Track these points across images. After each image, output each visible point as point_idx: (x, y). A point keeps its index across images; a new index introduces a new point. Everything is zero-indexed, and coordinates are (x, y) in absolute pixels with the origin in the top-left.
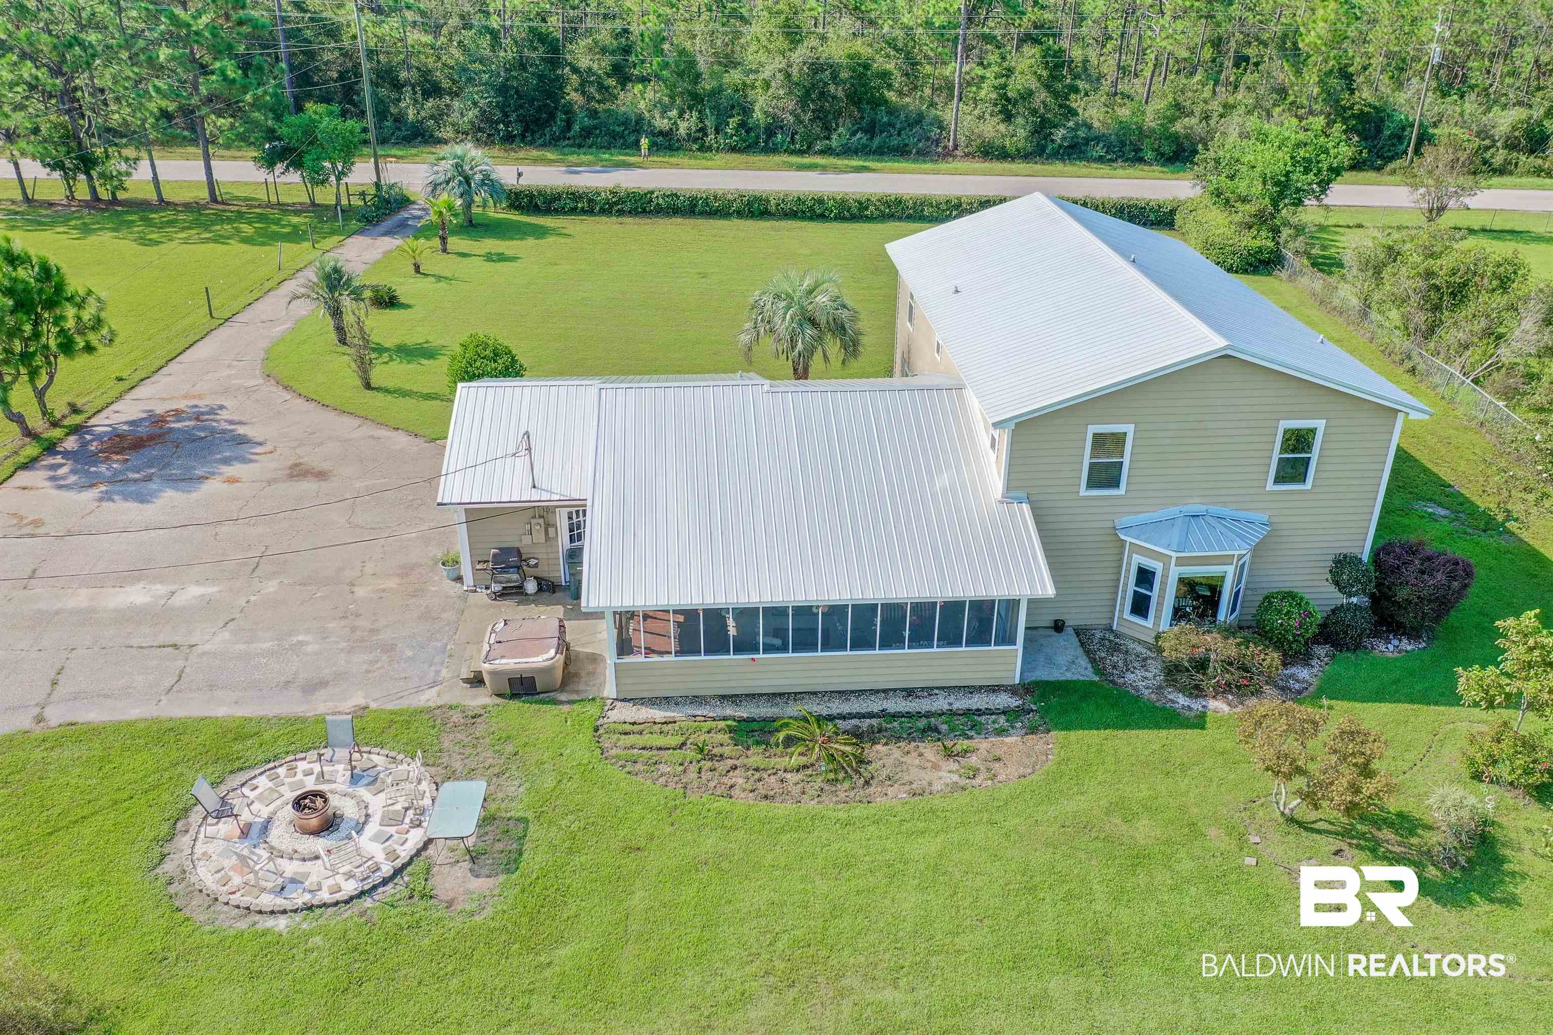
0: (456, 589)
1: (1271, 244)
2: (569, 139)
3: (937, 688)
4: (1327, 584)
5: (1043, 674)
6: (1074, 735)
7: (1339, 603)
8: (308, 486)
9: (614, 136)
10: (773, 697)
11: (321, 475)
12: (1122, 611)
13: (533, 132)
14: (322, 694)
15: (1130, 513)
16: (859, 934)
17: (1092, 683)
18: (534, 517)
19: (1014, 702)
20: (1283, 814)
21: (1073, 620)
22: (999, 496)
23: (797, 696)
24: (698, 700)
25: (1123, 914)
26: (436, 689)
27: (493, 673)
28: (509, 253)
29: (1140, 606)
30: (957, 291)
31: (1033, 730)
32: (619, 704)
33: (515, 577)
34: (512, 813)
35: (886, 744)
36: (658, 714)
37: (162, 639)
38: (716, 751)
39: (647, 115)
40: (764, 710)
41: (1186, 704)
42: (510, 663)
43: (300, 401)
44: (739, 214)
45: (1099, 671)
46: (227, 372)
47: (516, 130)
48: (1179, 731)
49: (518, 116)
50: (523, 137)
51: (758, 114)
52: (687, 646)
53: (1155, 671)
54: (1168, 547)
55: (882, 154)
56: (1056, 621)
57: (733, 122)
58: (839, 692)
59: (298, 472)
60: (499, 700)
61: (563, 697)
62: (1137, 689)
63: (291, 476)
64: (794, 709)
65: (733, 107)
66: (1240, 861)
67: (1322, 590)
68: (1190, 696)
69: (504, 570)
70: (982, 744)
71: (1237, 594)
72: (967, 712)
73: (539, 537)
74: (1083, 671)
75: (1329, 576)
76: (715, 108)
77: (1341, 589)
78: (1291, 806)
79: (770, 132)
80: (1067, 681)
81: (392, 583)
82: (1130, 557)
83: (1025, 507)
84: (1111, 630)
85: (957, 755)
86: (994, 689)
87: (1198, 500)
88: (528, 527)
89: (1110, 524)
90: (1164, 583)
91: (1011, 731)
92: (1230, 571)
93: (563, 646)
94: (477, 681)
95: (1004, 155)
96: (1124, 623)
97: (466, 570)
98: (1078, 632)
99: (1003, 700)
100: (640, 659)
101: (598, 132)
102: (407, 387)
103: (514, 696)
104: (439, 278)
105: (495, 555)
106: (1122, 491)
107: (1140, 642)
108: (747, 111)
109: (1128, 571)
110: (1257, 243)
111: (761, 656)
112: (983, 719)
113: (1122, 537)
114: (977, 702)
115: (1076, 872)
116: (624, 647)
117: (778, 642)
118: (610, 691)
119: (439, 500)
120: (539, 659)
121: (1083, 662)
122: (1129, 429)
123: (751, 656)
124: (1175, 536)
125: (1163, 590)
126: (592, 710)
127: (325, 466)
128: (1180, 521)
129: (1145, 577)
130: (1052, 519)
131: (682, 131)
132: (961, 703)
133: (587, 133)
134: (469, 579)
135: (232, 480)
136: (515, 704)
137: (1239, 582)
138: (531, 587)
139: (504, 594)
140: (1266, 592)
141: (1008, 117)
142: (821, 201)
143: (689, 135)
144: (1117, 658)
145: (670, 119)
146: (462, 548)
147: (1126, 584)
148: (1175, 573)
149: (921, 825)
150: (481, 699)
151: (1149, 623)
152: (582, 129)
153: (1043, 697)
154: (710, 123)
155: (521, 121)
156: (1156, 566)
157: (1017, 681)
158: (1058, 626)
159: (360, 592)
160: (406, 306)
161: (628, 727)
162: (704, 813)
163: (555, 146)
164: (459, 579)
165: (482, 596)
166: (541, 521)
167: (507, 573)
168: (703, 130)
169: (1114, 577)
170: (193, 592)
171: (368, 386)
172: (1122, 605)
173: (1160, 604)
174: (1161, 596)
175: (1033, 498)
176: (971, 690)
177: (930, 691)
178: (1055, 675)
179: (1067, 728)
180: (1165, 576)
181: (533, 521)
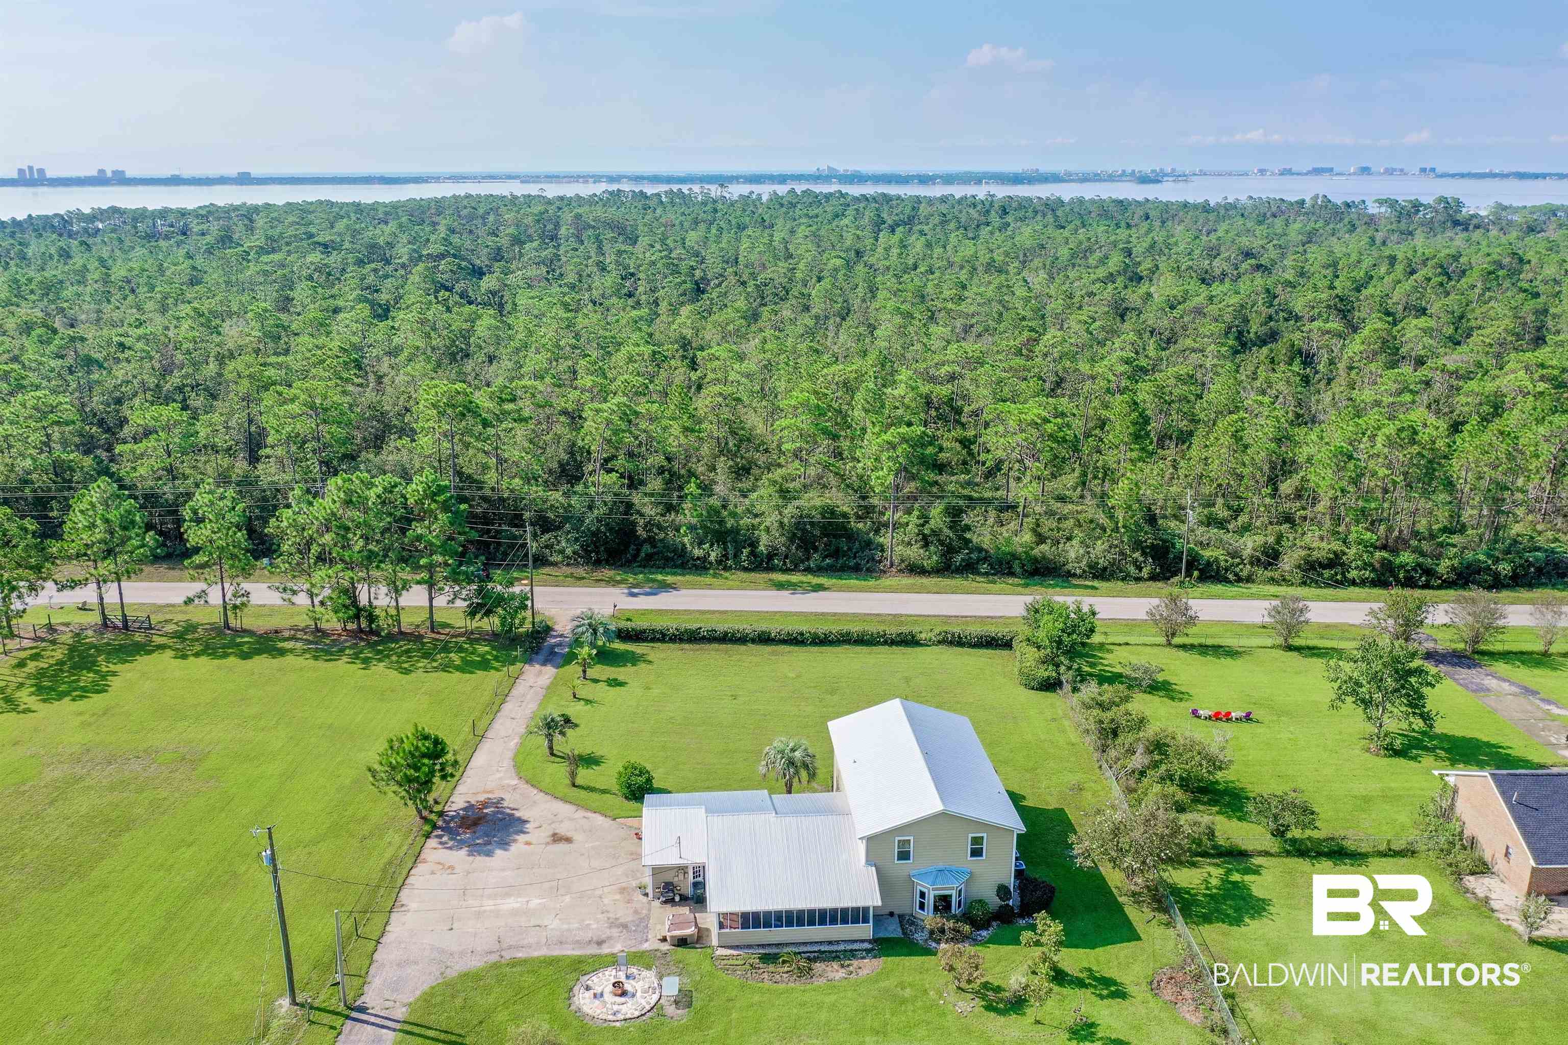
0: (644, 899)
1: (1054, 674)
3: (841, 941)
4: (995, 897)
5: (881, 935)
6: (889, 959)
7: (1001, 904)
8: (562, 847)
9: (667, 559)
10: (778, 945)
11: (568, 840)
12: (915, 909)
14: (605, 946)
15: (914, 870)
17: (902, 938)
18: (680, 870)
19: (870, 946)
21: (897, 912)
22: (863, 864)
23: (787, 945)
24: (749, 947)
26: (647, 943)
27: (672, 937)
28: (621, 678)
29: (922, 906)
31: (875, 957)
32: (719, 949)
33: (671, 895)
34: (689, 988)
35: (820, 963)
36: (735, 952)
37: (532, 924)
38: (757, 967)
40: (774, 950)
41: (935, 946)
42: (678, 933)
43: (542, 794)
44: (753, 641)
45: (904, 933)
46: (498, 775)
47: (603, 556)
48: (929, 957)
51: (762, 548)
52: (745, 925)
53: (926, 934)
54: (929, 883)
55: (844, 571)
56: (886, 914)
57: (746, 552)
58: (803, 943)
59: (557, 838)
60: (672, 947)
61: (698, 946)
62: (917, 940)
63: (555, 841)
64: (786, 950)
65: (745, 541)
67: (993, 899)
68: (936, 943)
70: (855, 963)
71: (958, 902)
72: (851, 951)
73: (681, 877)
74: (899, 934)
75: (995, 894)
76: (735, 541)
77: (1000, 899)
79: (770, 557)
80: (891, 938)
81: (618, 897)
82: (917, 888)
83: (873, 868)
84: (910, 916)
85: (845, 967)
86: (863, 941)
87: (941, 863)
88: (677, 874)
89: (908, 875)
90: (929, 898)
91: (867, 958)
92: (954, 893)
93: (696, 925)
94: (664, 940)
95: (922, 571)
96: (916, 913)
97: (650, 890)
98: (899, 916)
99: (866, 945)
100: (728, 930)
102: (592, 785)
103: (678, 946)
104: (588, 702)
105: (664, 887)
106: (911, 861)
107: (921, 921)
108: (754, 544)
109: (916, 893)
110: (1046, 674)
111: (773, 929)
112: (857, 953)
113: (913, 880)
114: (856, 946)
116: (721, 926)
117: (779, 923)
118: (715, 942)
119: (640, 864)
120: (688, 931)
121: (899, 930)
122: (911, 839)
123: (769, 929)
124: (932, 878)
125: (929, 900)
126: (709, 951)
127: (569, 834)
128: (934, 872)
129: (922, 895)
130: (883, 874)
131: (712, 558)
132: (849, 947)
133: (649, 557)
134: (651, 895)
135: (528, 843)
136: (679, 949)
137: (959, 897)
138: (677, 899)
139: (666, 902)
140: (971, 901)
141: (926, 545)
142: (802, 634)
143: (717, 560)
144: (913, 928)
146: (648, 880)
147: (916, 898)
148: (932, 894)
149: (830, 993)
150: (665, 947)
151: (925, 914)
153: (880, 944)
154: (731, 551)
156: (926, 891)
157: (871, 938)
158: (891, 914)
159: (606, 901)
160: (576, 726)
161: (723, 958)
162: (753, 990)
164: (646, 895)
165: (657, 903)
166: (683, 871)
167: (668, 893)
168: (725, 556)
169: (911, 895)
170: (535, 902)
171: (574, 785)
172: (915, 906)
173: (929, 906)
174: (929, 903)
175: (876, 865)
176: (852, 942)
177: (838, 942)
178: (888, 935)
179: (888, 955)
180: (929, 895)
181: (679, 872)
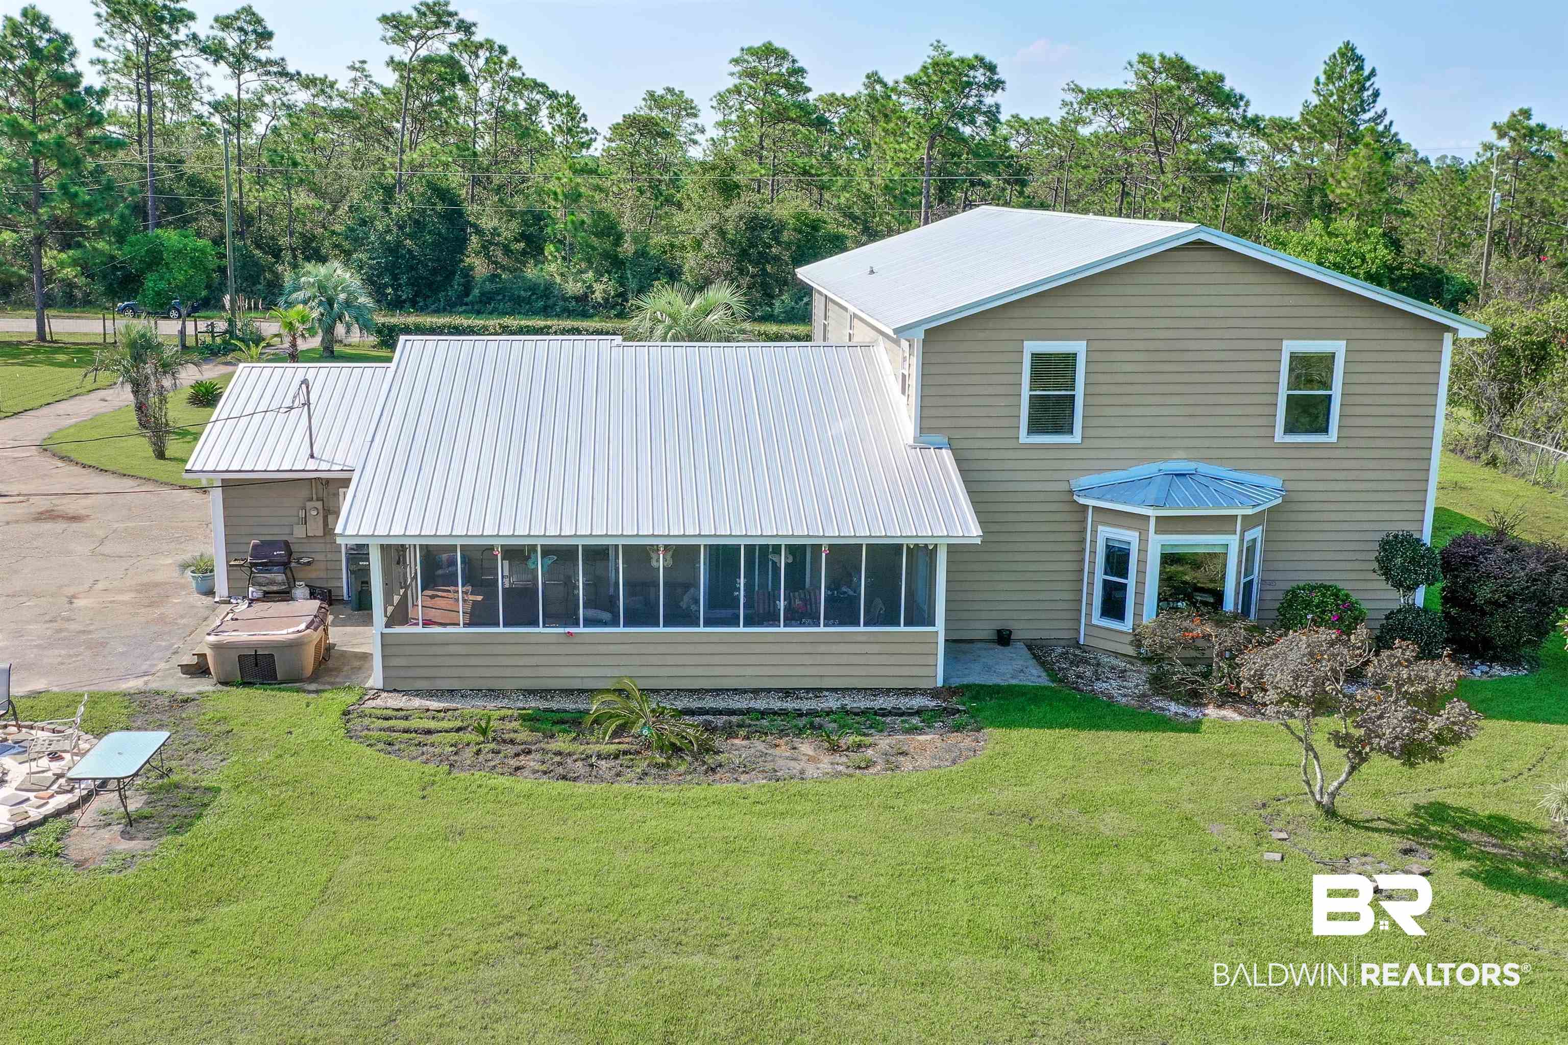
0: (205, 602)
2: (467, 304)
3: (827, 690)
4: (1375, 576)
5: (978, 679)
6: (1015, 734)
7: (1395, 606)
11: (75, 518)
12: (1089, 615)
13: (426, 297)
15: (1088, 471)
16: (669, 901)
17: (1046, 688)
18: (311, 499)
19: (934, 704)
20: (1319, 804)
21: (1023, 631)
22: (911, 441)
25: (1074, 901)
26: (146, 678)
27: (218, 647)
29: (1114, 602)
30: (872, 272)
31: (958, 729)
32: (384, 695)
33: (280, 577)
34: (203, 784)
35: (747, 738)
36: (434, 704)
38: (506, 736)
39: (558, 279)
40: (584, 706)
41: (1181, 711)
42: (242, 636)
45: (1057, 679)
48: (1172, 734)
49: (409, 279)
50: (414, 304)
53: (1136, 681)
54: (1142, 503)
56: (999, 632)
58: (691, 691)
59: (48, 516)
60: (220, 687)
61: (313, 687)
62: (1111, 697)
63: (37, 519)
65: (658, 270)
66: (1257, 856)
67: (1369, 586)
68: (1187, 703)
69: (266, 567)
70: (884, 742)
71: (1249, 585)
72: (867, 712)
73: (315, 527)
74: (1035, 677)
75: (1376, 565)
76: (638, 271)
77: (1398, 585)
78: (1331, 788)
80: (1009, 686)
82: (1094, 532)
83: (946, 454)
84: (1077, 645)
85: (848, 749)
86: (907, 692)
87: (1181, 454)
88: (302, 514)
89: (1064, 487)
90: (1142, 562)
91: (927, 730)
92: (1233, 543)
93: (320, 624)
94: (201, 671)
96: (1096, 632)
97: (220, 576)
98: (1030, 645)
100: (416, 628)
101: (500, 297)
103: (245, 682)
105: (255, 547)
106: (1076, 438)
107: (1116, 654)
108: (674, 274)
109: (1093, 552)
111: (581, 629)
112: (888, 719)
113: (1082, 501)
114: (882, 703)
115: (1006, 856)
117: (606, 616)
118: (375, 683)
119: (188, 467)
120: (285, 632)
121: (1036, 670)
122: (1079, 347)
123: (567, 630)
124: (1152, 492)
125: (1141, 572)
127: (84, 512)
128: (1159, 479)
129: (1116, 557)
130: (986, 476)
131: (598, 296)
132: (860, 704)
133: (488, 298)
134: (222, 588)
136: (243, 691)
137: (1249, 571)
138: (300, 593)
140: (1288, 586)
143: (606, 300)
144: (1084, 669)
145: (584, 282)
147: (1092, 573)
148: (1156, 544)
149: (781, 808)
150: (201, 686)
151: (1127, 626)
152: (482, 294)
153: (975, 698)
155: (413, 285)
156: (1129, 536)
157: (940, 683)
158: (1003, 638)
159: (82, 603)
161: (390, 713)
162: (474, 787)
163: (450, 312)
164: (211, 593)
166: (319, 505)
167: (269, 571)
168: (622, 295)
169: (1074, 566)
171: (161, 457)
172: (1090, 604)
173: (1139, 594)
174: (1140, 583)
175: (955, 444)
176: (876, 692)
177: (817, 692)
178: (995, 680)
179: (1010, 725)
180: (1143, 551)
181: (309, 505)
